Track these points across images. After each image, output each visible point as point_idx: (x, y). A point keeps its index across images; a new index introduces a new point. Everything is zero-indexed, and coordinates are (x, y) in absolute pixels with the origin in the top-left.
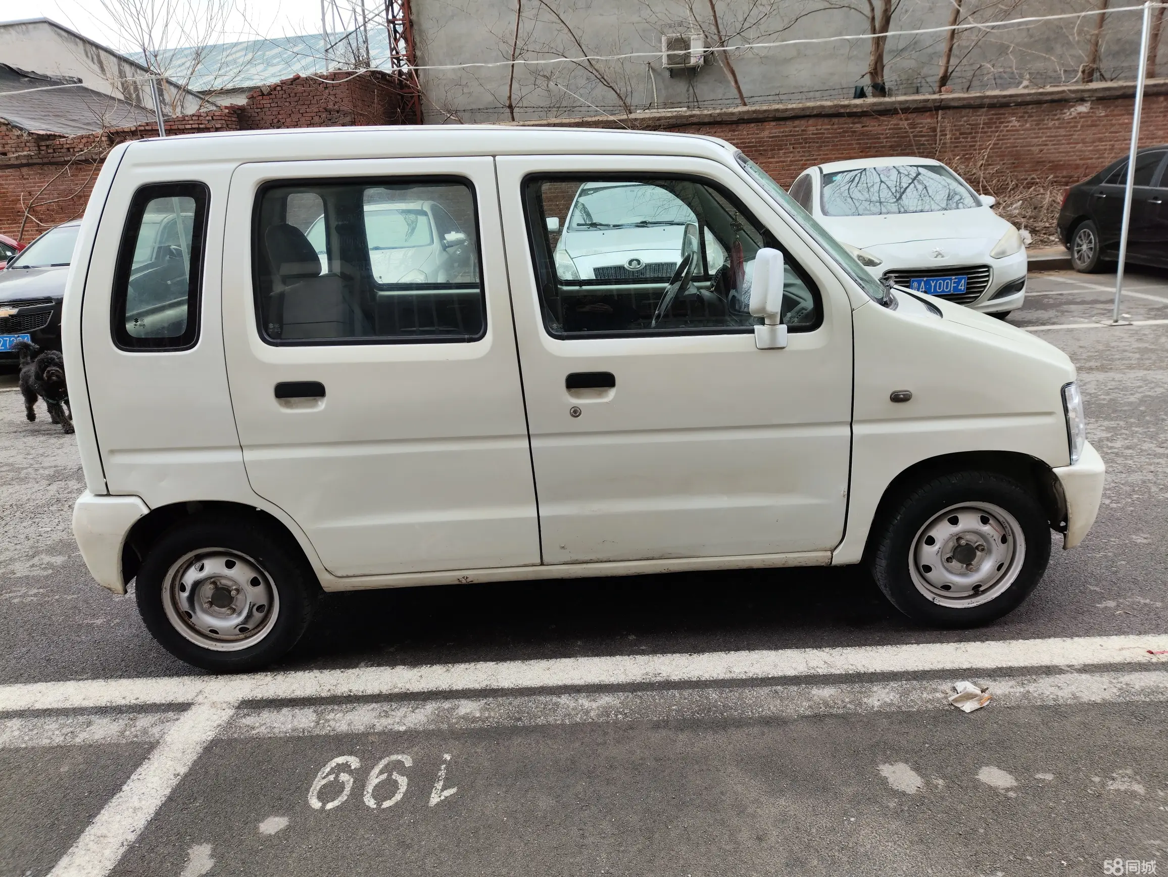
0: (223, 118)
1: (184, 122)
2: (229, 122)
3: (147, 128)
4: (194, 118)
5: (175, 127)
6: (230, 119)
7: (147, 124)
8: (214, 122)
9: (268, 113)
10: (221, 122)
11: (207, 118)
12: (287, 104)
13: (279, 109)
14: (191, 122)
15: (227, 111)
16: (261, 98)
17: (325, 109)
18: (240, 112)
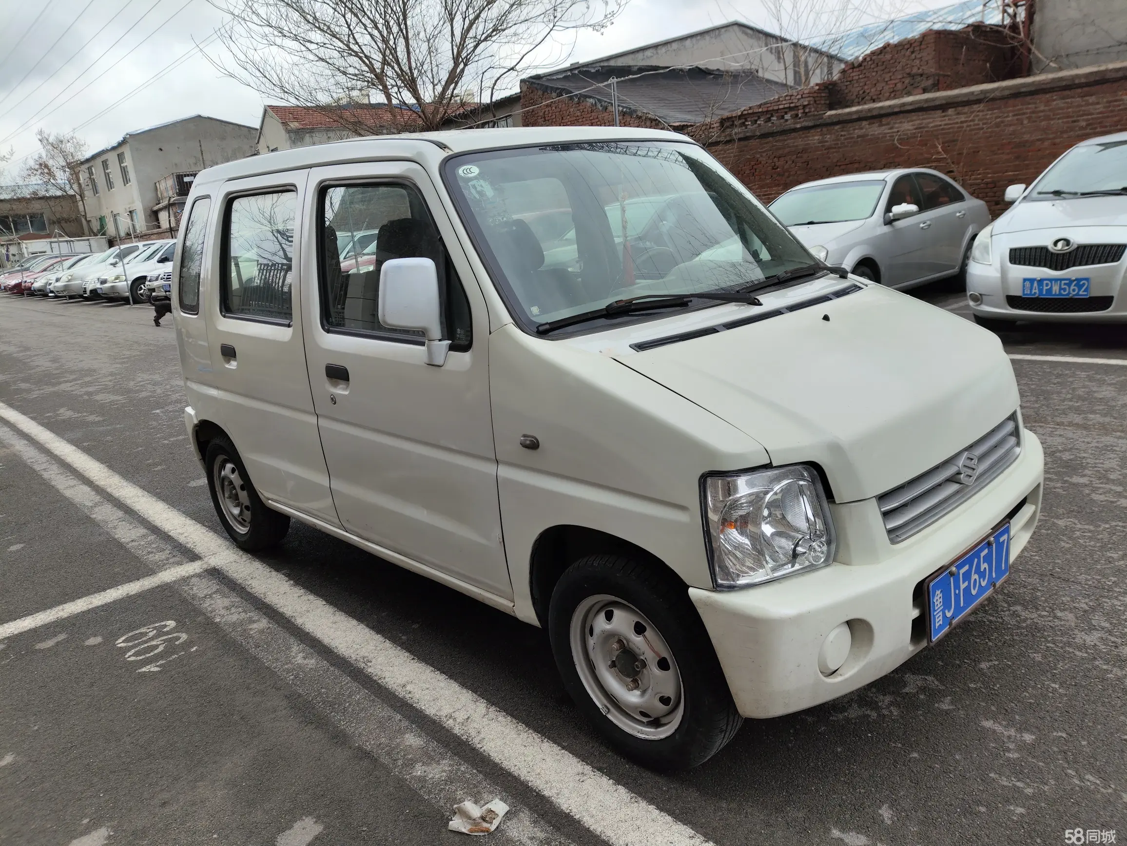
0: (811, 95)
1: (779, 103)
2: (817, 99)
3: (750, 112)
4: (787, 98)
5: (771, 109)
6: (819, 95)
7: (750, 108)
8: (802, 100)
9: (856, 85)
10: (809, 99)
11: (798, 97)
12: (874, 74)
13: (866, 79)
14: (784, 102)
15: (817, 87)
16: (851, 71)
17: (909, 74)
18: (830, 87)
